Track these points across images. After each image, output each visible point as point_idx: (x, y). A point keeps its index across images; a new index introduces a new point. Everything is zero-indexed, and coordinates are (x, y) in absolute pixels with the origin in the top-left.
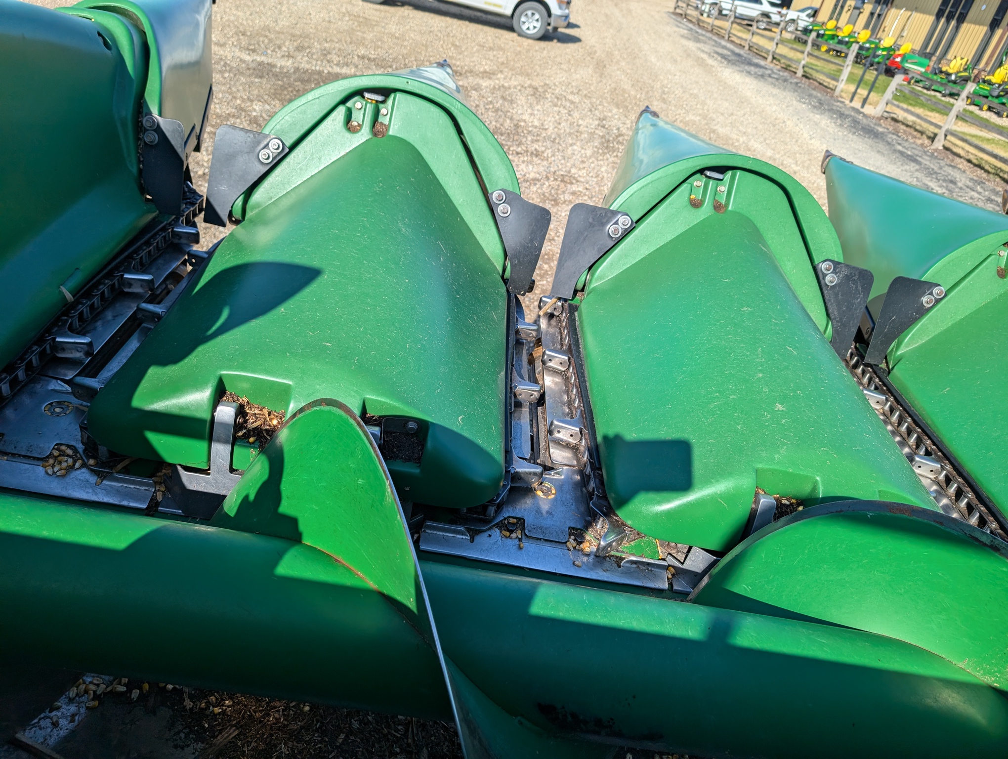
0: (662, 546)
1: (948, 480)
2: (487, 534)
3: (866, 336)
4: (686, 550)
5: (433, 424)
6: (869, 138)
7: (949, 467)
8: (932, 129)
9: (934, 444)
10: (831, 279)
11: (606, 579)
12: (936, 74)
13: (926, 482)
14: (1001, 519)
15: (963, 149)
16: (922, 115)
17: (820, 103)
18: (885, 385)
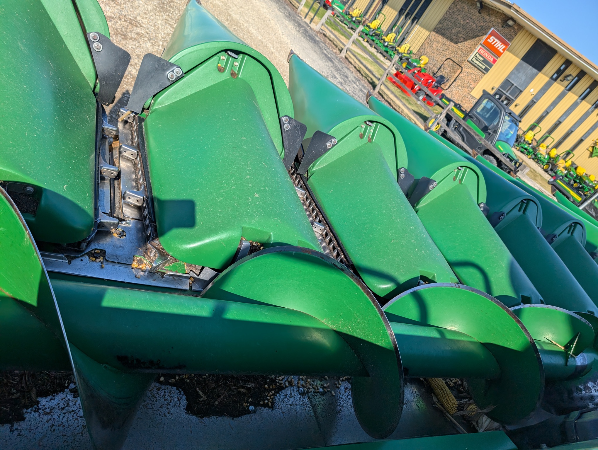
0: (187, 266)
1: (327, 235)
2: (80, 259)
3: (299, 159)
4: (200, 268)
5: (45, 189)
6: (311, 42)
7: (328, 228)
8: (341, 45)
9: (323, 217)
10: (287, 126)
11: (154, 285)
12: (346, 15)
13: (317, 235)
14: (346, 254)
15: (353, 60)
16: (338, 36)
17: (289, 14)
18: (305, 185)
